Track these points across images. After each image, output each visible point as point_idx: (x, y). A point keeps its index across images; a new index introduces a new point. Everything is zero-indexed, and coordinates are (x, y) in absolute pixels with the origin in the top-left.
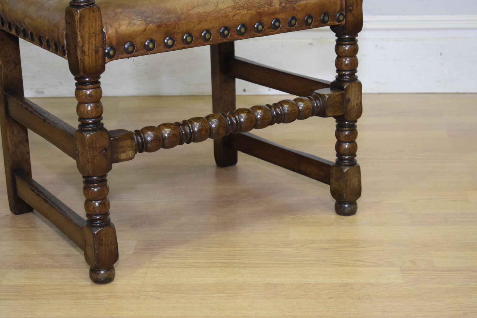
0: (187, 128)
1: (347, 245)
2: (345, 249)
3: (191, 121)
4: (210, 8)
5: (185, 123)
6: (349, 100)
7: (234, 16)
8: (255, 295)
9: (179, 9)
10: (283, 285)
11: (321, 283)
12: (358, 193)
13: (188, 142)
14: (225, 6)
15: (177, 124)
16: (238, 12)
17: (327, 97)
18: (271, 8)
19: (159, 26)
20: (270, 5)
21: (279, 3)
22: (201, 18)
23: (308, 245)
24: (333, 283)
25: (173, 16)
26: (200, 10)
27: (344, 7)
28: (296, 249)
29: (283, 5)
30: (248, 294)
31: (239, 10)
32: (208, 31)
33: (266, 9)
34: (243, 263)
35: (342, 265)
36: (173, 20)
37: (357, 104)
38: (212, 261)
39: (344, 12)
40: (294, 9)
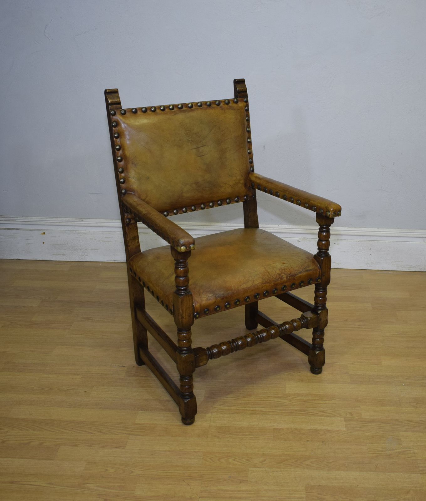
0: (235, 344)
1: (317, 398)
2: (315, 402)
3: (237, 340)
4: (250, 284)
5: (233, 341)
6: (321, 319)
7: (262, 287)
8: (268, 437)
9: (233, 287)
10: (283, 429)
11: (303, 429)
12: (323, 363)
13: (236, 351)
14: (257, 283)
15: (229, 342)
16: (264, 285)
17: (309, 319)
18: (282, 280)
19: (223, 299)
20: (282, 279)
21: (286, 277)
22: (245, 291)
23: (296, 397)
24: (309, 429)
25: (230, 292)
26: (245, 286)
27: (321, 275)
28: (289, 401)
29: (288, 278)
30: (265, 436)
31: (265, 284)
32: (248, 297)
33: (279, 281)
34: (262, 411)
35: (313, 415)
36: (230, 294)
37: (325, 321)
38: (245, 409)
39: (320, 277)
40: (294, 279)
